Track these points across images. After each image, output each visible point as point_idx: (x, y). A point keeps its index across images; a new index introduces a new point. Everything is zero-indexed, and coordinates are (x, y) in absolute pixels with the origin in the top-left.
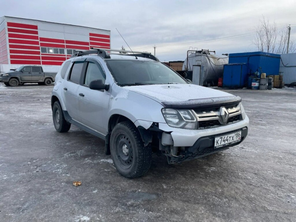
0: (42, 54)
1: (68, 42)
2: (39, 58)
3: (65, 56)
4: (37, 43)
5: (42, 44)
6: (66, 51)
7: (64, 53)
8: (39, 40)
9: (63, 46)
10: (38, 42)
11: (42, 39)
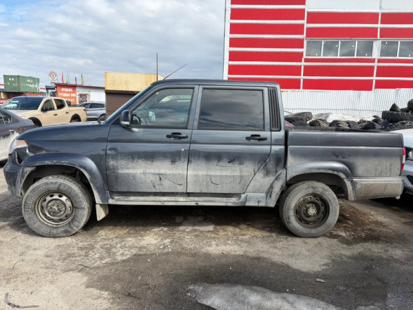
0: (306, 60)
1: (388, 18)
2: (296, 71)
3: (373, 61)
4: (298, 29)
5: (311, 33)
6: (377, 46)
7: (370, 54)
8: (304, 22)
9: (372, 33)
10: (302, 26)
11: (314, 17)
